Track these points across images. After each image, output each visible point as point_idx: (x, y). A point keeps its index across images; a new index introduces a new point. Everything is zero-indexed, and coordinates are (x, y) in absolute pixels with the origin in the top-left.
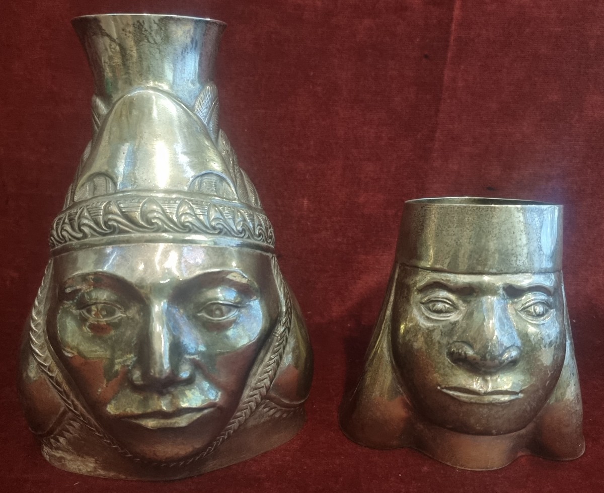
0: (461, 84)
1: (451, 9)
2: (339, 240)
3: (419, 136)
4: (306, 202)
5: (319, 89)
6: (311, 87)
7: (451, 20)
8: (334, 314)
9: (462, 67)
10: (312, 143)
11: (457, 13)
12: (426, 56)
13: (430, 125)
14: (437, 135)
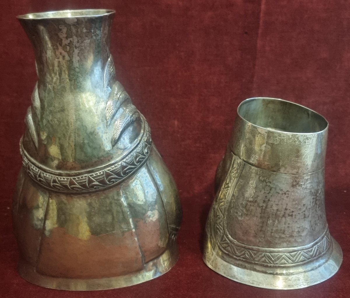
0: (268, 49)
1: (260, 5)
2: (198, 145)
3: (244, 81)
4: (176, 122)
5: (182, 54)
7: (260, 12)
8: (196, 191)
9: (268, 38)
10: (179, 86)
11: (263, 7)
12: (246, 33)
13: (250, 74)
14: (255, 80)
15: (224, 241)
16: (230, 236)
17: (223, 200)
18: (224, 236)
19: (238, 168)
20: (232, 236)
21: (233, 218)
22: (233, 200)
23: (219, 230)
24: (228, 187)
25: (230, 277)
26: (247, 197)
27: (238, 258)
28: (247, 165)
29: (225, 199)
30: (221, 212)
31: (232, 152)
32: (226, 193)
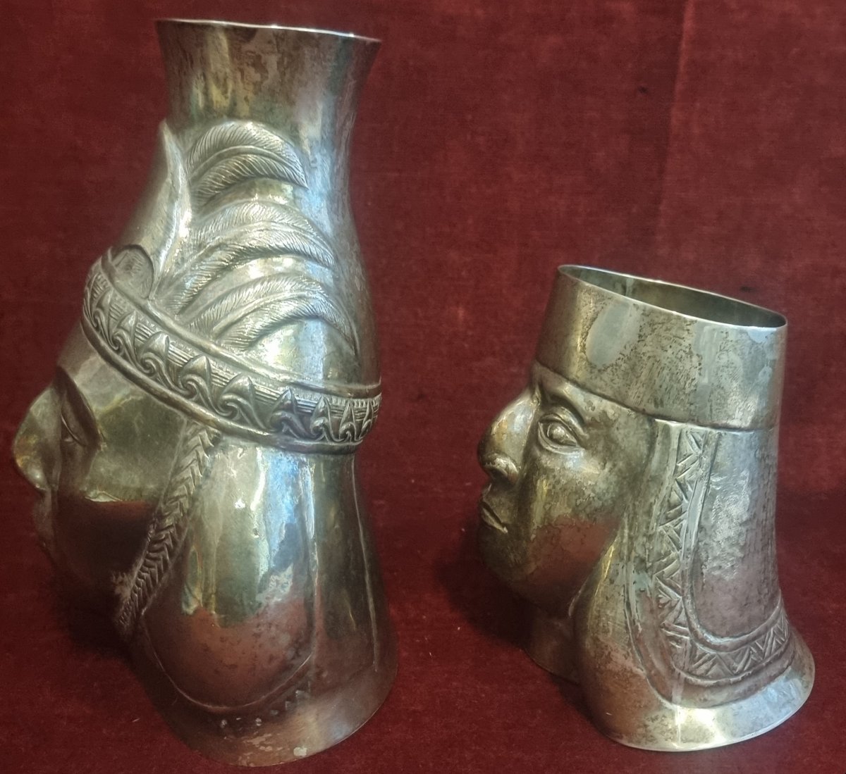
0: (696, 131)
1: (680, 20)
2: (514, 370)
3: (634, 210)
4: (461, 313)
5: (481, 140)
6: (469, 137)
7: (680, 37)
9: (698, 105)
10: (470, 221)
11: (688, 25)
12: (643, 90)
13: (651, 193)
14: (662, 208)
15: (700, 657)
16: (711, 639)
17: (673, 554)
18: (697, 644)
19: (700, 452)
20: (717, 633)
21: (712, 588)
22: (702, 541)
23: (678, 641)
24: (680, 513)
25: (750, 733)
26: (738, 516)
27: (740, 677)
28: (725, 434)
29: (679, 548)
30: (675, 589)
31: (657, 420)
32: (678, 532)
